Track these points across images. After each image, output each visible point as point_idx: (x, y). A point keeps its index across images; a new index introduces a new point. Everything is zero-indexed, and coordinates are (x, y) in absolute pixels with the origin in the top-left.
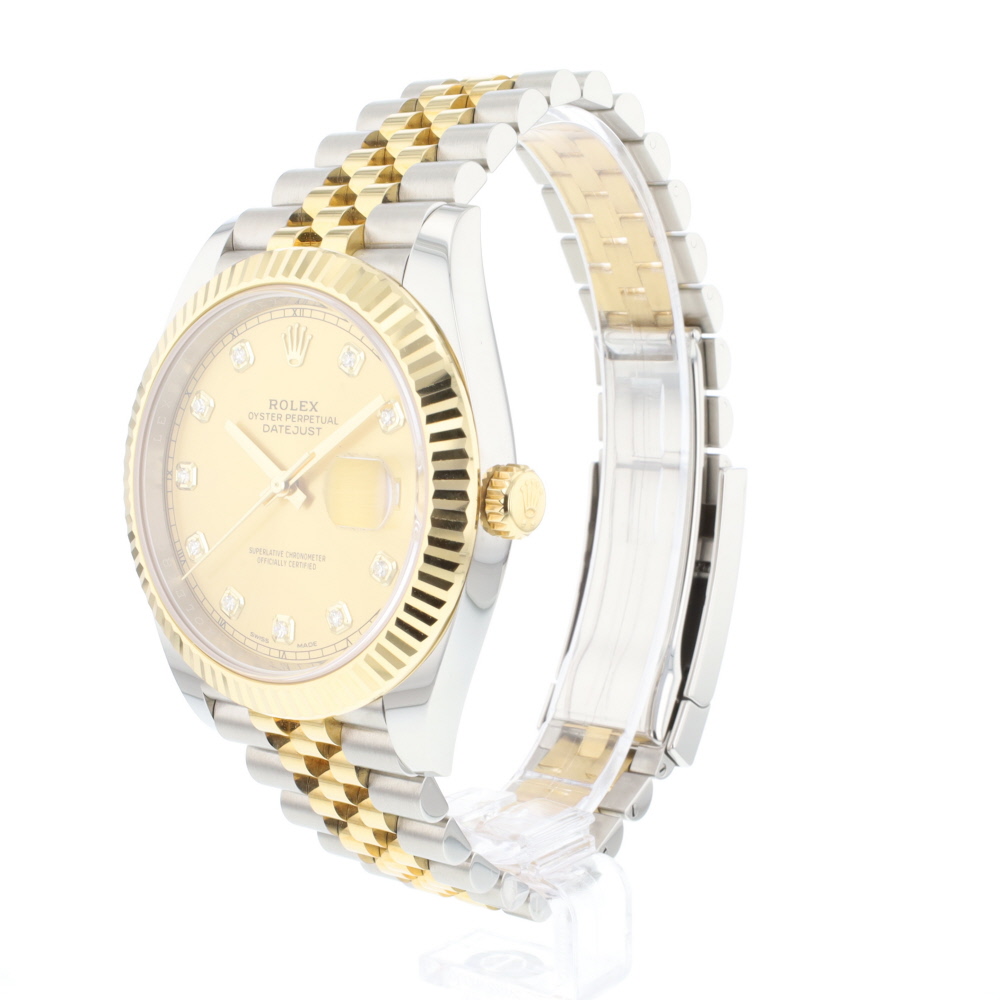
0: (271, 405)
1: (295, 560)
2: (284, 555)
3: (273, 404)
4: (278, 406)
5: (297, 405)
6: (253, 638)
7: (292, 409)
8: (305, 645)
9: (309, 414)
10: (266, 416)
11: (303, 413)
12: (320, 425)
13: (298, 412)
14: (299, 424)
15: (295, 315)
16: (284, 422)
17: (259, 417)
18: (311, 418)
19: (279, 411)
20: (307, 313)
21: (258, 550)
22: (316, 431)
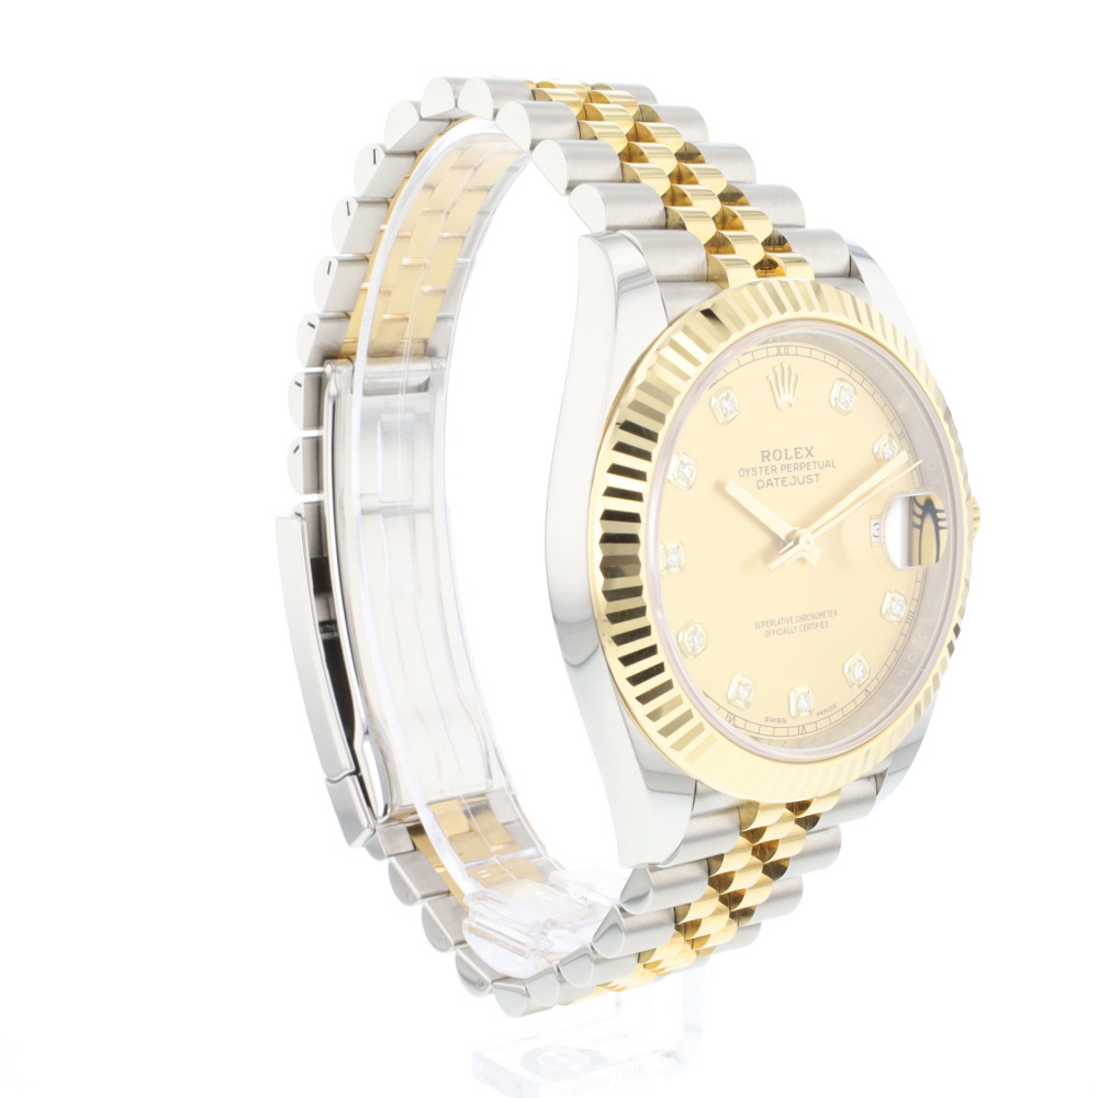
0: (763, 457)
1: (806, 622)
2: (794, 620)
3: (765, 456)
4: (771, 457)
5: (791, 453)
6: (769, 724)
7: (786, 458)
8: (825, 711)
9: (805, 460)
10: (758, 470)
11: (798, 461)
12: (818, 471)
13: (794, 461)
14: (796, 473)
15: (779, 354)
16: (779, 474)
17: (751, 472)
18: (808, 465)
19: (773, 462)
20: (792, 350)
21: (764, 623)
22: (814, 478)
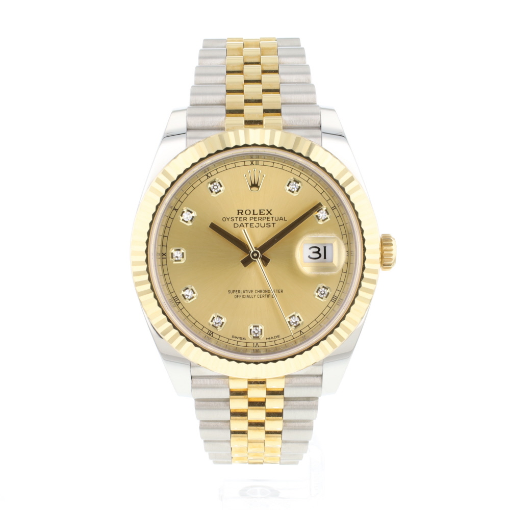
0: (238, 213)
1: (262, 294)
2: (254, 292)
3: (240, 212)
4: (244, 213)
5: (257, 212)
6: (235, 339)
7: (254, 214)
8: (272, 338)
9: (266, 216)
10: (235, 219)
11: (262, 216)
12: (274, 221)
13: (259, 216)
14: (260, 222)
15: (252, 164)
16: (248, 221)
17: (230, 219)
18: (268, 218)
19: (245, 215)
20: (260, 163)
21: (234, 291)
22: (272, 225)
